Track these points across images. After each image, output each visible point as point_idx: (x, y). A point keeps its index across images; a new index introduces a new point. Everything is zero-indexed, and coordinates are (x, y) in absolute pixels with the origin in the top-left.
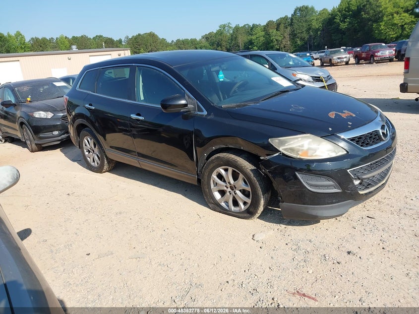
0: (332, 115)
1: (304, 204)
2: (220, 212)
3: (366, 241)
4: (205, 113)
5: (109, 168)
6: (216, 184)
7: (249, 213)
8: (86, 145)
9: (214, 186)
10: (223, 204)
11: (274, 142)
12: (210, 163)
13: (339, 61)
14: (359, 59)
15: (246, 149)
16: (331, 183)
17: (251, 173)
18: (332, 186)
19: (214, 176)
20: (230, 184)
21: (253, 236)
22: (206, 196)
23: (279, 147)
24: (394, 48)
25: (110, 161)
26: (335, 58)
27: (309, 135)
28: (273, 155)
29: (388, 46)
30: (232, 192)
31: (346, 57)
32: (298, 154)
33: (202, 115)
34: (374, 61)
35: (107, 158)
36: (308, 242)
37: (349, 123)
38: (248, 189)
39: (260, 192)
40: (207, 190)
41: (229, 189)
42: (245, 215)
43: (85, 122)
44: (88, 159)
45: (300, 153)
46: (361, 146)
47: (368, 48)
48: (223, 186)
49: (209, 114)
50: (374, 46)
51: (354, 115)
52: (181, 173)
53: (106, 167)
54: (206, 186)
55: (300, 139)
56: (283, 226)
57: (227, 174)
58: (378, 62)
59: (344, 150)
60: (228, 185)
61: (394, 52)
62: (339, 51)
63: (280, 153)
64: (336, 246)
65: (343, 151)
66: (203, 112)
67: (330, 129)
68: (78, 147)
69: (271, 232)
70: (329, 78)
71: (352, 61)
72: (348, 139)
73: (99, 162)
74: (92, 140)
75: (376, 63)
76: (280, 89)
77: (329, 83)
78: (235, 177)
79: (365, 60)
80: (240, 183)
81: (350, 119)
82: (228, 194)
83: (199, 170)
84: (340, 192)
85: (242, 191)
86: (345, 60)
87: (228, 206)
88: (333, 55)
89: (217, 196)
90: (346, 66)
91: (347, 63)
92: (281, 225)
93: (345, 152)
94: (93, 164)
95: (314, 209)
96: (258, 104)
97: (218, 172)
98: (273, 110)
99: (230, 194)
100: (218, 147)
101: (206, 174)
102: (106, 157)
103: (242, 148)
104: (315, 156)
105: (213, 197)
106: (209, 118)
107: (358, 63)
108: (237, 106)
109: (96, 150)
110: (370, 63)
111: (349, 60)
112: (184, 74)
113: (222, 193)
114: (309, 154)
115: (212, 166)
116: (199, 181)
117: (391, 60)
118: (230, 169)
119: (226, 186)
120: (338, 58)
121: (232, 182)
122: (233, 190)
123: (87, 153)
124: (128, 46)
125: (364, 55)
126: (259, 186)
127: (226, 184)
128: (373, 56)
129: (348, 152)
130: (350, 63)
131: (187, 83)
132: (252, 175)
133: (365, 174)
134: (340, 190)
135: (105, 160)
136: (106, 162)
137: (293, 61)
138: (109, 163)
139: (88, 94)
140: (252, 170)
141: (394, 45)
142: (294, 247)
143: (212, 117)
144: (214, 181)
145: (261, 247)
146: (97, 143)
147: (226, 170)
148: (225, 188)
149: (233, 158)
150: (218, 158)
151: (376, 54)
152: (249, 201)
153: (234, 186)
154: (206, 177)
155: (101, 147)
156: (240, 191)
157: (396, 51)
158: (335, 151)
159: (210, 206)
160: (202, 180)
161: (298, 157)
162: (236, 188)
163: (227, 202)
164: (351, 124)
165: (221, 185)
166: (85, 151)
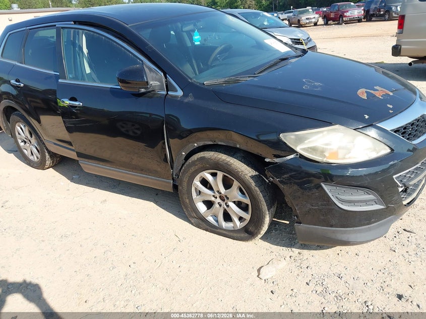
0: (362, 93)
1: (332, 226)
2: (207, 230)
3: (416, 273)
4: (180, 93)
5: (53, 162)
6: (199, 193)
7: (248, 233)
8: (19, 134)
9: (197, 195)
10: (210, 219)
11: (288, 138)
12: (190, 166)
13: (308, 21)
14: (327, 19)
15: (244, 148)
16: (371, 197)
17: (252, 181)
18: (372, 200)
19: (197, 182)
20: (220, 193)
21: (259, 270)
22: (186, 208)
23: (296, 146)
24: (363, 8)
25: (53, 155)
26: (304, 19)
27: (337, 126)
28: (285, 156)
29: (357, 6)
30: (223, 204)
31: (314, 18)
32: (325, 156)
33: (176, 97)
34: (343, 21)
35: (49, 152)
36: (336, 278)
37: (388, 105)
38: (247, 201)
39: (264, 206)
40: (187, 201)
41: (218, 200)
42: (242, 235)
43: (13, 104)
44: (25, 151)
45: (327, 154)
46: (408, 139)
47: (336, 8)
48: (210, 195)
49: (185, 95)
50: (343, 5)
51: (391, 94)
52: (148, 178)
53: (48, 162)
54: (186, 196)
55: (325, 133)
56: (296, 251)
57: (215, 180)
58: (347, 23)
59: (387, 148)
60: (217, 195)
61: (363, 12)
62: (308, 10)
63: (297, 155)
64: (378, 285)
65: (385, 149)
66: (176, 91)
67: (367, 117)
68: (10, 136)
69: (283, 264)
70: (309, 40)
71: (321, 21)
72: (391, 130)
73: (39, 156)
74: (27, 128)
75: (345, 24)
76: (278, 56)
77: (309, 45)
78: (227, 184)
79: (334, 21)
80: (235, 193)
81: (387, 99)
82: (217, 206)
83: (174, 174)
84: (382, 209)
85: (237, 203)
86: (313, 20)
87: (217, 221)
88: (301, 15)
89: (202, 208)
90: (315, 27)
91: (316, 24)
92: (293, 249)
93: (388, 150)
94: (31, 158)
95: (345, 232)
96: (256, 79)
97: (201, 177)
98: (280, 88)
99: (220, 205)
100: (201, 144)
101: (186, 180)
102: (47, 149)
103: (238, 146)
104: (350, 158)
105: (196, 210)
106: (186, 100)
107: (326, 24)
108: (226, 82)
109: (33, 140)
110: (338, 24)
111: (318, 21)
112: (145, 35)
113: (209, 204)
114: (340, 156)
115: (193, 169)
116: (175, 187)
117: (359, 21)
118: (220, 175)
119: (214, 196)
120: (307, 19)
121: (223, 190)
122: (223, 200)
123: (22, 144)
124: (79, 5)
125: (332, 15)
126: (262, 199)
127: (214, 193)
128: (342, 16)
129: (392, 150)
130: (318, 24)
131: (151, 48)
132: (253, 184)
133: (413, 179)
134: (384, 205)
135: (47, 154)
136: (47, 156)
137: (268, 21)
138: (51, 156)
139: (14, 65)
140: (252, 177)
141: (362, 4)
142: (319, 289)
143: (190, 99)
144: (196, 189)
145: (272, 292)
146: (33, 131)
147: (214, 175)
148: (213, 199)
149: (224, 160)
150: (202, 158)
151: (345, 14)
152: (247, 217)
153: (226, 196)
154: (185, 184)
155: (38, 137)
156: (234, 202)
157: (364, 10)
158: (375, 150)
159: (193, 221)
160: (180, 188)
161: (325, 160)
162: (228, 198)
163: (215, 217)
164: (391, 107)
165: (206, 194)
166: (20, 141)
